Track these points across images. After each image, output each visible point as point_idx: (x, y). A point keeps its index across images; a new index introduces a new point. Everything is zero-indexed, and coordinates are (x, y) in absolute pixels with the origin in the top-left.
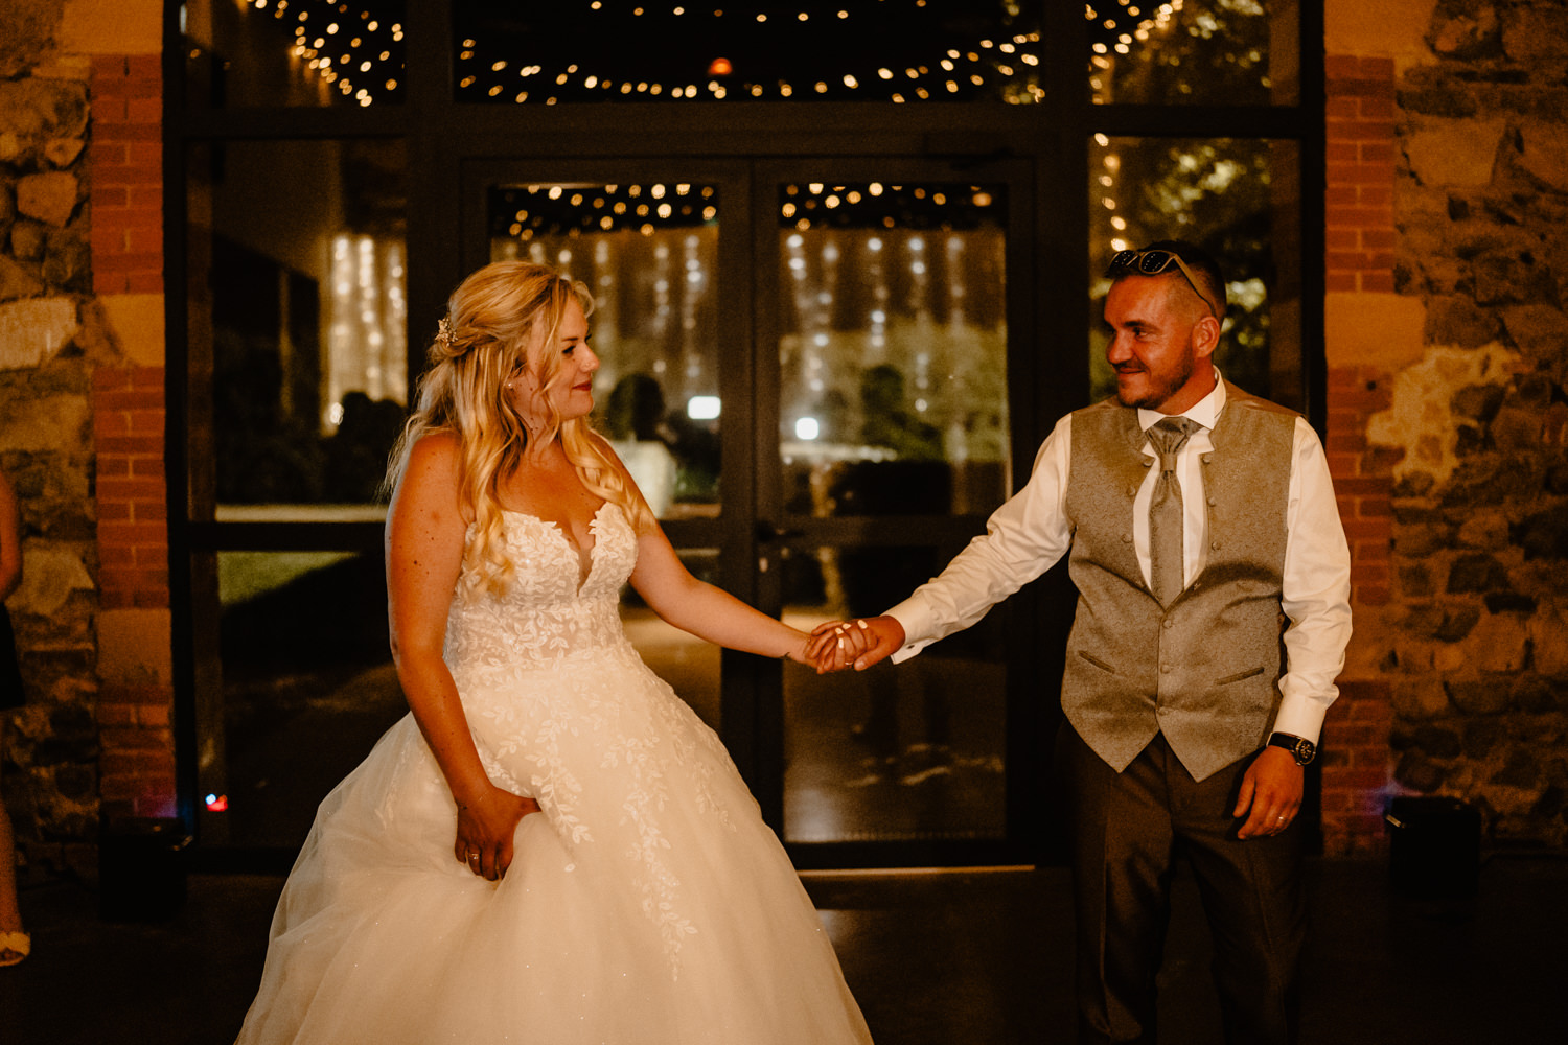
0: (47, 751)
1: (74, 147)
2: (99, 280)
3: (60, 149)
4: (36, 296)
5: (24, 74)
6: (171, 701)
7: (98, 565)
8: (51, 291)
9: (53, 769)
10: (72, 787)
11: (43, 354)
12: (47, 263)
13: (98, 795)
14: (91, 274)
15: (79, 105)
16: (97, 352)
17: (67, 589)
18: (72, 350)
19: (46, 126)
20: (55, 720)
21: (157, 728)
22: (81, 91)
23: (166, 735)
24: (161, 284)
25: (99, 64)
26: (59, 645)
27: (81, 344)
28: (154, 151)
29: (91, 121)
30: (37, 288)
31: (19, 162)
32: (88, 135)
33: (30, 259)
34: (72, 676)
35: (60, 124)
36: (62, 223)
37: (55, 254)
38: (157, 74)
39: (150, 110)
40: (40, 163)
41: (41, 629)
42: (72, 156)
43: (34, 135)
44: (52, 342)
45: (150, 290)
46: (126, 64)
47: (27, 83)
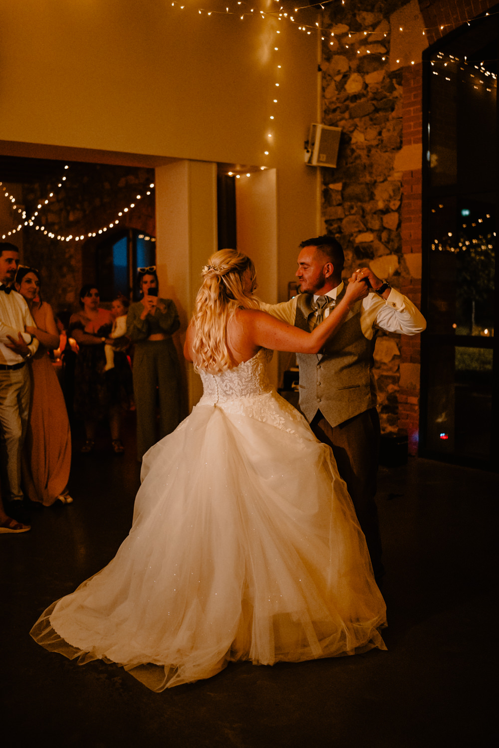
0: (385, 409)
1: (398, 203)
2: (404, 248)
3: (394, 205)
4: (388, 255)
5: (385, 180)
6: (419, 396)
7: (401, 347)
8: (393, 253)
9: (387, 415)
10: (392, 422)
11: (389, 274)
12: (391, 243)
13: (397, 426)
14: (401, 247)
15: (399, 189)
16: (403, 274)
17: (393, 355)
18: (397, 273)
19: (390, 197)
20: (388, 399)
21: (414, 405)
22: (399, 184)
23: (417, 408)
24: (421, 250)
25: (405, 174)
26: (390, 373)
27: (399, 271)
28: (419, 203)
29: (402, 194)
30: (388, 251)
31: (384, 210)
32: (401, 200)
33: (386, 242)
34: (393, 384)
35: (394, 196)
36: (395, 230)
37: (393, 241)
38: (420, 176)
39: (418, 189)
40: (390, 210)
41: (385, 367)
42: (397, 207)
43: (387, 201)
44: (391, 270)
45: (418, 252)
46: (412, 173)
47: (386, 183)
